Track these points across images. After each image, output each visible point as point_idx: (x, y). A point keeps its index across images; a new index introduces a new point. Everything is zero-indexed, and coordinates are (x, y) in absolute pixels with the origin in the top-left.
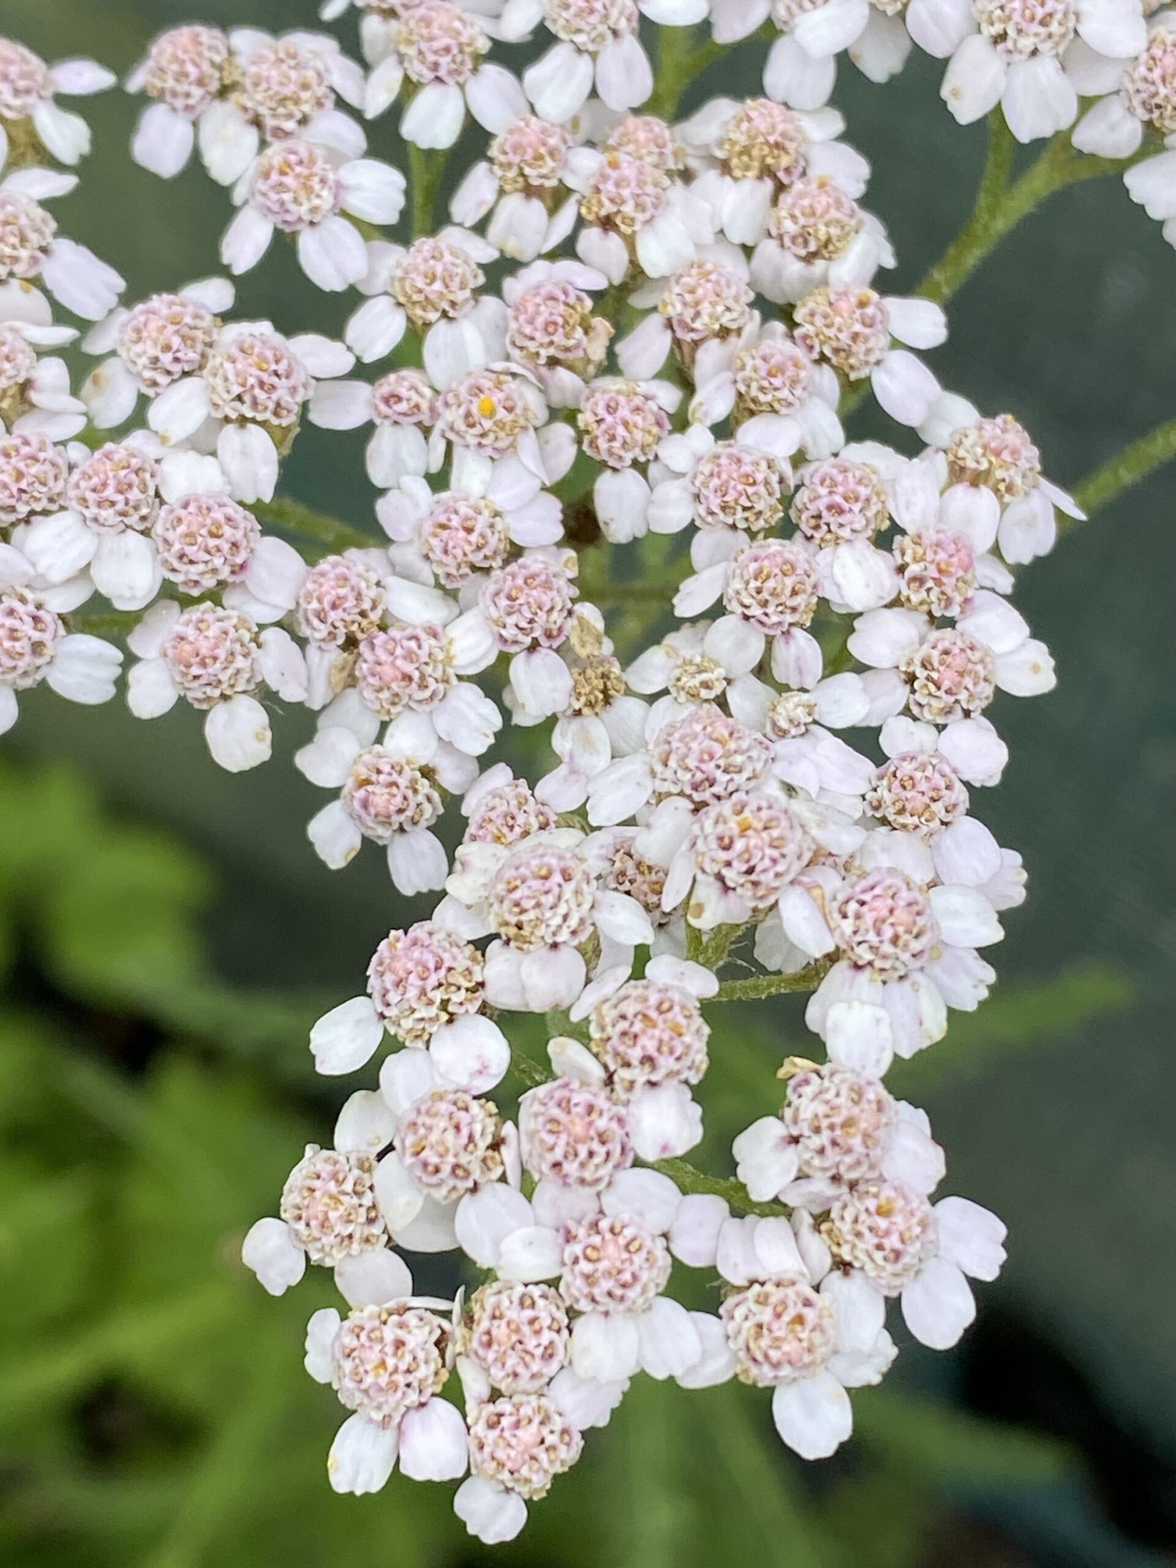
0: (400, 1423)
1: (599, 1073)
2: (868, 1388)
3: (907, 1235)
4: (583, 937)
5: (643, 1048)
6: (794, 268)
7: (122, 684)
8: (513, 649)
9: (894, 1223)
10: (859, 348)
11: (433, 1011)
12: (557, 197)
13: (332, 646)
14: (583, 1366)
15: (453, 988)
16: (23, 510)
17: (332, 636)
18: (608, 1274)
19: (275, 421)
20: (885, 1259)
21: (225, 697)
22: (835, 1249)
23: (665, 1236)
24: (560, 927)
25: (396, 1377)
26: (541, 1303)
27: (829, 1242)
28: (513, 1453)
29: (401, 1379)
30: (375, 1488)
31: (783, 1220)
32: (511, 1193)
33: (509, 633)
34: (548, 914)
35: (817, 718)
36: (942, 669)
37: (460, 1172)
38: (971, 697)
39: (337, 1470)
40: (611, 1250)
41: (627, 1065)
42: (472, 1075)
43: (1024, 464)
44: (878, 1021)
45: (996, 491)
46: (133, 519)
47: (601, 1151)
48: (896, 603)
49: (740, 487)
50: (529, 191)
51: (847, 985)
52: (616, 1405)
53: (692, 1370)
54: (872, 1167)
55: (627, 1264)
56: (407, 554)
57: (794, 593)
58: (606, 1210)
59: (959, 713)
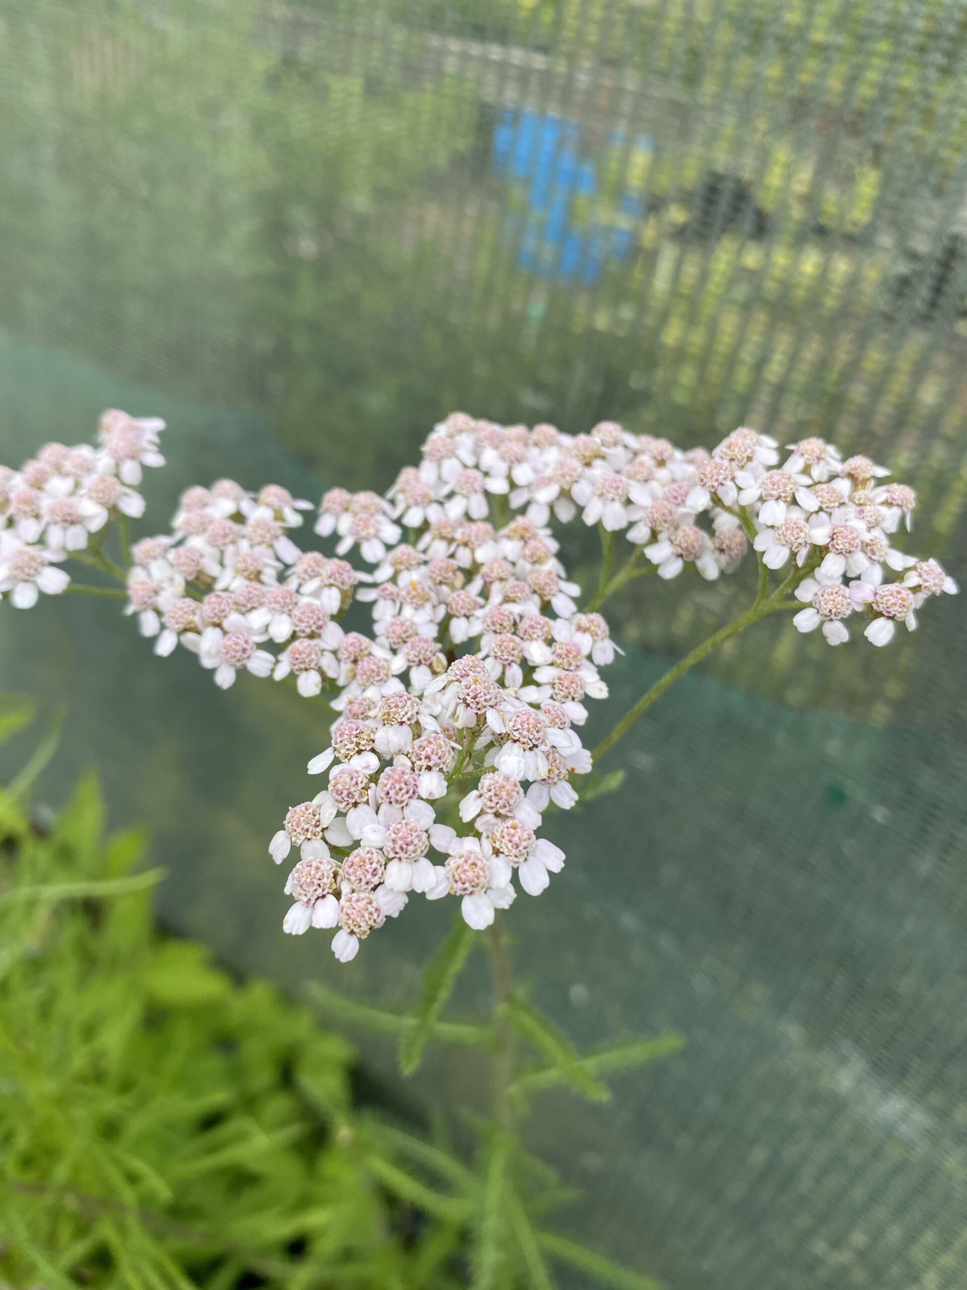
0: (314, 904)
1: (409, 764)
2: (503, 910)
3: (522, 838)
4: (413, 722)
5: (426, 751)
6: (528, 566)
7: (273, 670)
8: (412, 664)
9: (517, 832)
10: (547, 588)
11: (353, 746)
12: (451, 541)
13: (349, 661)
14: (388, 882)
15: (362, 739)
16: (249, 606)
17: (349, 657)
18: (401, 838)
19: (341, 587)
20: (512, 847)
21: (306, 670)
22: (493, 844)
23: (427, 831)
24: (404, 716)
25: (314, 880)
26: (375, 854)
27: (491, 841)
28: (354, 911)
29: (316, 882)
30: (301, 932)
31: (476, 839)
32: (370, 810)
33: (411, 658)
34: (400, 710)
35: (518, 696)
36: (565, 680)
37: (350, 796)
38: (575, 692)
39: (287, 923)
40: (404, 829)
41: (420, 759)
42: (363, 768)
43: (602, 628)
44: (520, 762)
45: (592, 635)
46: (286, 610)
47: (405, 788)
48: (552, 664)
49: (498, 616)
50: (443, 538)
51: (509, 749)
52: (402, 909)
53: (432, 890)
54: (510, 811)
55: (409, 836)
56: (382, 640)
57: (513, 649)
58: (405, 817)
59: (570, 698)
